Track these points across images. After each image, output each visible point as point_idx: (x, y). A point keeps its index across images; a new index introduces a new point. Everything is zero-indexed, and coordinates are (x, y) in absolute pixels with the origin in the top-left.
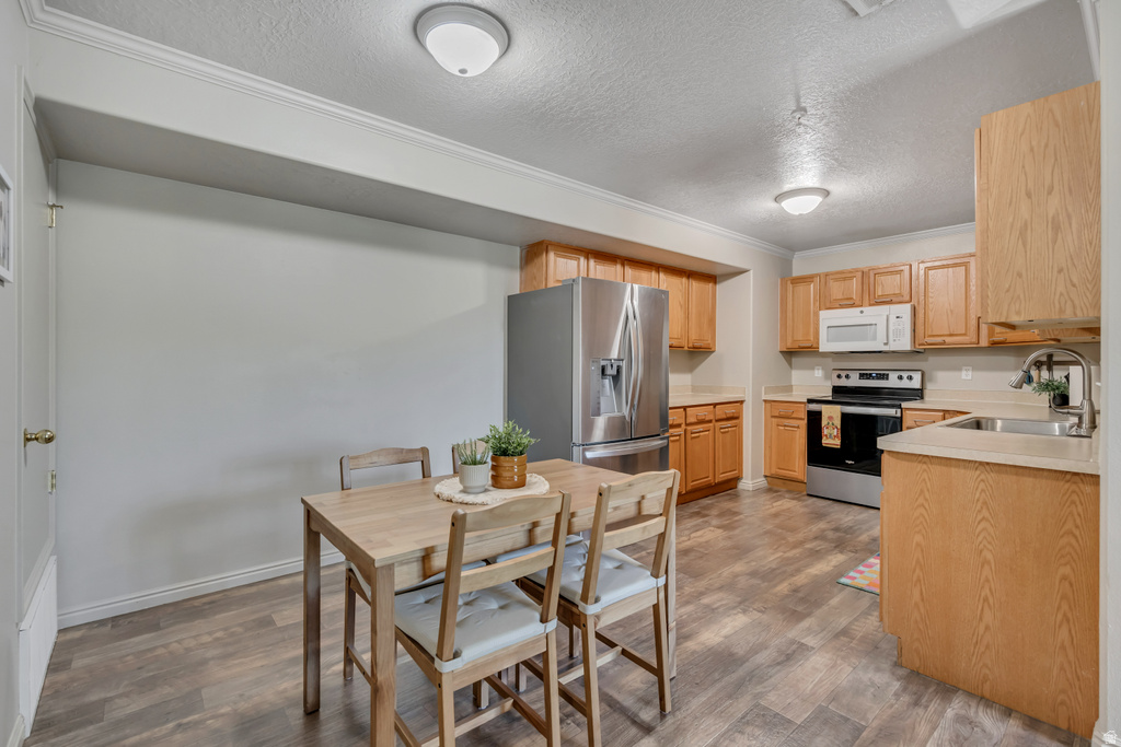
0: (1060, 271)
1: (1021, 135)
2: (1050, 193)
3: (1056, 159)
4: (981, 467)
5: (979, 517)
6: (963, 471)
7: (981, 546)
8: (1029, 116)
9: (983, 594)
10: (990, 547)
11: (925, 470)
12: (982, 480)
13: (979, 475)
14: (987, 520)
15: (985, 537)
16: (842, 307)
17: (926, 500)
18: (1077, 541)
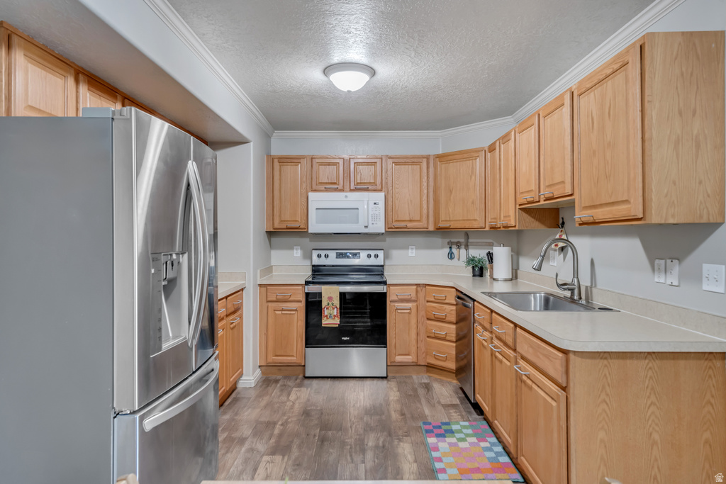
0: (700, 183)
1: (676, 59)
2: (694, 115)
3: (698, 88)
4: (649, 356)
5: (649, 402)
6: (636, 362)
7: (651, 429)
8: (680, 44)
9: (653, 474)
10: (657, 428)
11: (606, 366)
12: (650, 368)
13: (648, 363)
14: (655, 404)
15: (653, 421)
16: (327, 190)
17: (607, 395)
18: (713, 408)
